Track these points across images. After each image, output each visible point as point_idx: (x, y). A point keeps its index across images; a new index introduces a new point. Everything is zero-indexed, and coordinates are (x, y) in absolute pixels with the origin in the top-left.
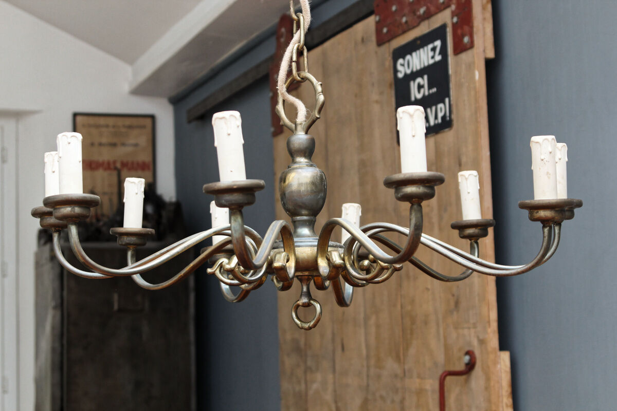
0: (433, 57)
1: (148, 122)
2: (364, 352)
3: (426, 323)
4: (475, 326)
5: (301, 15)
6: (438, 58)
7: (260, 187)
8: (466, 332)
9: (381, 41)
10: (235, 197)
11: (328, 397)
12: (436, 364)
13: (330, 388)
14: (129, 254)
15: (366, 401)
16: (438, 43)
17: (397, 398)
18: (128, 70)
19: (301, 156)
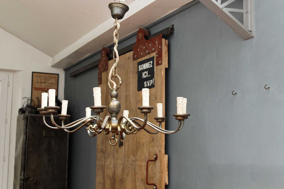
0: (150, 66)
1: (57, 76)
2: (124, 153)
3: (143, 145)
4: (158, 147)
5: (116, 58)
6: (151, 66)
7: (105, 108)
8: (155, 148)
9: (134, 59)
10: (99, 110)
11: (112, 166)
12: (146, 158)
13: (112, 164)
14: (63, 122)
15: (123, 168)
16: (151, 62)
17: (133, 168)
18: (51, 59)
19: (114, 98)
